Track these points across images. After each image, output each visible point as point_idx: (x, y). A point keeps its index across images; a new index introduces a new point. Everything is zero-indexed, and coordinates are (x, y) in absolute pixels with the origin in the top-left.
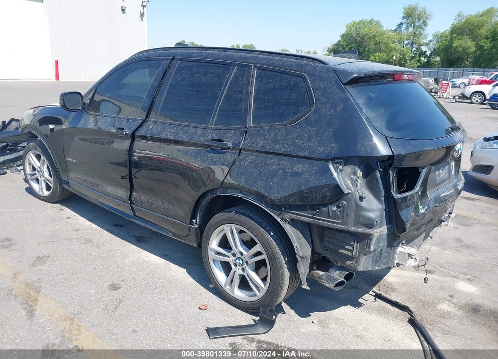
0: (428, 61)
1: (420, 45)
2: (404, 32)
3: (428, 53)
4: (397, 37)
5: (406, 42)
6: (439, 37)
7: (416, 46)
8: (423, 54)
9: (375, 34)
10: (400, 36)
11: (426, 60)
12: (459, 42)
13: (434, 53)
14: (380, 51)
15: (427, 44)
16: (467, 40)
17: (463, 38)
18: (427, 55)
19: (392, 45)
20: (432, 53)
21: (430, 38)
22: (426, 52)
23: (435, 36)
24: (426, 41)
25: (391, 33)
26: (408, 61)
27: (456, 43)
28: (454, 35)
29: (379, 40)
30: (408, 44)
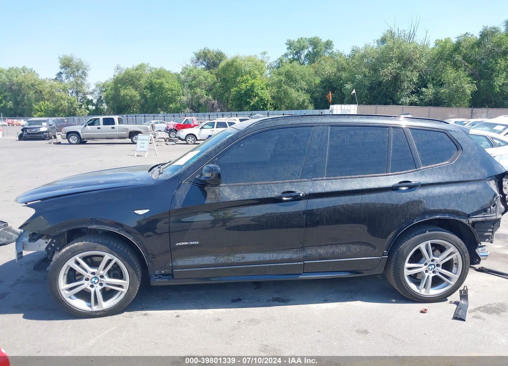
0: (97, 109)
1: (85, 94)
2: (66, 81)
3: (95, 101)
4: (61, 86)
5: (71, 91)
6: (103, 87)
7: (80, 94)
8: (90, 102)
9: (33, 82)
10: (63, 85)
11: (94, 108)
12: (126, 91)
13: (100, 101)
14: (43, 99)
15: (92, 93)
16: (132, 89)
17: (127, 87)
18: (94, 103)
19: (57, 94)
20: (98, 100)
21: (92, 87)
22: (92, 100)
23: (97, 86)
24: (91, 90)
25: (52, 82)
26: (78, 109)
27: (122, 93)
28: (119, 85)
29: (39, 88)
30: (73, 92)
